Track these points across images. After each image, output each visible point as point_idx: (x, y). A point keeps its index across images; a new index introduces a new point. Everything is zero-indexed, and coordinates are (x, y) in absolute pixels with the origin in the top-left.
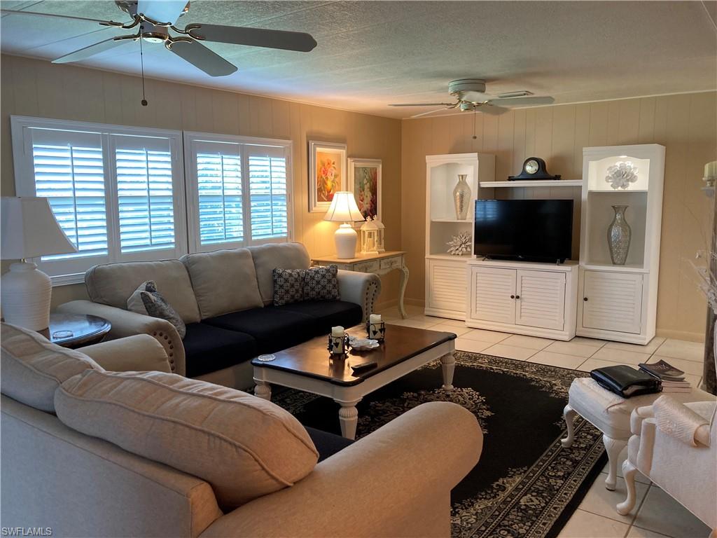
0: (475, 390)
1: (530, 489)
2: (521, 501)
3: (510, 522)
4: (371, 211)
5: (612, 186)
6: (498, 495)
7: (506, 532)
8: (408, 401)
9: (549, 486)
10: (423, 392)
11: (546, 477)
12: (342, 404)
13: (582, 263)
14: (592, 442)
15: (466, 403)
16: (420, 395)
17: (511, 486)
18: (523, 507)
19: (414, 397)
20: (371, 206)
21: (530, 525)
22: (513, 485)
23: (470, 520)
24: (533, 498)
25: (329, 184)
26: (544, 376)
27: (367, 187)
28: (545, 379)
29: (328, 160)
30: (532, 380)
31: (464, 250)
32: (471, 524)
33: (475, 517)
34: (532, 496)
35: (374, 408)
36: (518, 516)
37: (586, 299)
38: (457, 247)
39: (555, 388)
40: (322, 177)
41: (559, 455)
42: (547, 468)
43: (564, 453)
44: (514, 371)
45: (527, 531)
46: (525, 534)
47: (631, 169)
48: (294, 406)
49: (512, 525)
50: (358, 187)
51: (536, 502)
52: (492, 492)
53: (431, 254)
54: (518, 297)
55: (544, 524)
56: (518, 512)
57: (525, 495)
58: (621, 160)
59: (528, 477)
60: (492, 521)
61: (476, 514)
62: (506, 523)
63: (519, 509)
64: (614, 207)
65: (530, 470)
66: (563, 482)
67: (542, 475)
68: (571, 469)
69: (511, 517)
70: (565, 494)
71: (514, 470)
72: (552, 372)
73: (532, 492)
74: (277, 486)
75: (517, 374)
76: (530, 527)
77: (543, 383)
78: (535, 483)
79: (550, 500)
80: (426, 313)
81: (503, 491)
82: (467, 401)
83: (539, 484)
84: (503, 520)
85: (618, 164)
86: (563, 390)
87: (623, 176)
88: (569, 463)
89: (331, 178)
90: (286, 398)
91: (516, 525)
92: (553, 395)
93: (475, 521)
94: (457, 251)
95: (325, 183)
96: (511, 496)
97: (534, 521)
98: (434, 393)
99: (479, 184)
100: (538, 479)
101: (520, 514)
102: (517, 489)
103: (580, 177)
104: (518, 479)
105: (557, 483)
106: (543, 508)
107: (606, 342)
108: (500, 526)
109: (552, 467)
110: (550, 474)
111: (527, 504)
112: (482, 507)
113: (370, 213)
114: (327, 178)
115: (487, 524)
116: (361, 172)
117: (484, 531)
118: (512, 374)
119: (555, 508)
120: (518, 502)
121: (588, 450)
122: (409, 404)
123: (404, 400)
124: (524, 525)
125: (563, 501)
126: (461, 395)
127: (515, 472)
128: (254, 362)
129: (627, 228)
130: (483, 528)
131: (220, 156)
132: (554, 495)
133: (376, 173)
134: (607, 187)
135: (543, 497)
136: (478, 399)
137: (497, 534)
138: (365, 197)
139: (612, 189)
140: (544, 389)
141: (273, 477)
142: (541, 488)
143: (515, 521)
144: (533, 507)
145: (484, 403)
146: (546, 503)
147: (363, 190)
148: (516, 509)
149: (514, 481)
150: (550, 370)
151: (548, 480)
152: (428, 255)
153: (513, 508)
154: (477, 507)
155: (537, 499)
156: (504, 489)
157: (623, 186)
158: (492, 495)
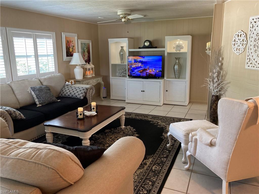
0: (131, 126)
1: (155, 163)
2: (153, 168)
3: (150, 177)
4: (88, 60)
5: (175, 50)
6: (144, 167)
7: (149, 181)
8: (107, 133)
9: (161, 161)
10: (112, 129)
11: (160, 158)
12: (83, 139)
13: (165, 78)
14: (174, 143)
15: (129, 132)
16: (111, 130)
17: (148, 163)
18: (154, 170)
19: (109, 131)
20: (88, 58)
21: (157, 177)
22: (149, 162)
23: (135, 178)
24: (157, 167)
25: (71, 50)
26: (155, 119)
27: (86, 51)
28: (155, 121)
29: (70, 40)
30: (151, 121)
31: (123, 75)
32: (136, 179)
33: (137, 176)
34: (156, 166)
35: (95, 137)
36: (152, 174)
37: (167, 91)
38: (121, 74)
39: (159, 124)
40: (68, 47)
41: (164, 149)
42: (160, 154)
43: (165, 148)
44: (144, 118)
45: (156, 179)
46: (155, 181)
47: (182, 44)
48: (62, 139)
49: (151, 178)
50: (82, 51)
51: (158, 168)
52: (142, 166)
53: (112, 76)
54: (144, 91)
55: (162, 176)
56: (152, 173)
57: (154, 165)
58: (178, 41)
59: (154, 159)
60: (143, 177)
61: (137, 175)
62: (148, 177)
63: (152, 171)
64: (175, 58)
65: (154, 156)
66: (166, 159)
67: (159, 157)
68: (168, 154)
69: (150, 175)
70: (168, 163)
71: (149, 156)
72: (157, 118)
73: (156, 164)
74: (67, 185)
75: (145, 119)
76: (157, 178)
77: (155, 122)
78: (156, 161)
79: (163, 166)
80: (111, 98)
81: (146, 165)
82: (129, 131)
83: (158, 161)
84: (147, 176)
85: (177, 42)
86: (161, 124)
87: (179, 47)
88: (167, 152)
89: (71, 47)
90: (59, 136)
91: (152, 178)
92: (159, 126)
93: (137, 178)
94: (121, 75)
95: (69, 49)
96: (149, 167)
97: (158, 175)
98: (117, 129)
99: (129, 50)
100: (158, 159)
101: (153, 173)
102: (151, 164)
103: (164, 47)
104: (151, 160)
105: (164, 160)
106: (160, 170)
107: (174, 105)
108: (146, 179)
109: (162, 154)
110: (161, 156)
111: (155, 169)
112: (139, 172)
113: (88, 61)
114: (70, 47)
115: (142, 179)
116: (83, 45)
117: (141, 182)
118: (144, 119)
119: (165, 169)
120: (152, 169)
121: (173, 146)
122: (108, 134)
123: (106, 133)
124: (155, 177)
125: (167, 166)
126: (127, 129)
127: (149, 157)
128: (44, 124)
129: (180, 65)
130: (140, 181)
131: (24, 39)
132: (164, 164)
133: (89, 45)
134: (174, 51)
135: (160, 166)
136: (133, 130)
137: (145, 182)
138: (85, 55)
139: (175, 52)
140: (155, 124)
141: (65, 180)
142: (159, 162)
143: (152, 176)
144: (157, 170)
145: (135, 131)
146: (162, 168)
147: (85, 52)
148: (151, 172)
149: (149, 161)
150: (156, 117)
151: (161, 159)
152: (111, 77)
153: (150, 171)
154: (137, 172)
155: (158, 167)
156: (146, 164)
157: (179, 50)
158: (142, 167)
